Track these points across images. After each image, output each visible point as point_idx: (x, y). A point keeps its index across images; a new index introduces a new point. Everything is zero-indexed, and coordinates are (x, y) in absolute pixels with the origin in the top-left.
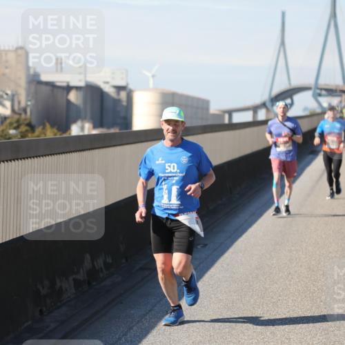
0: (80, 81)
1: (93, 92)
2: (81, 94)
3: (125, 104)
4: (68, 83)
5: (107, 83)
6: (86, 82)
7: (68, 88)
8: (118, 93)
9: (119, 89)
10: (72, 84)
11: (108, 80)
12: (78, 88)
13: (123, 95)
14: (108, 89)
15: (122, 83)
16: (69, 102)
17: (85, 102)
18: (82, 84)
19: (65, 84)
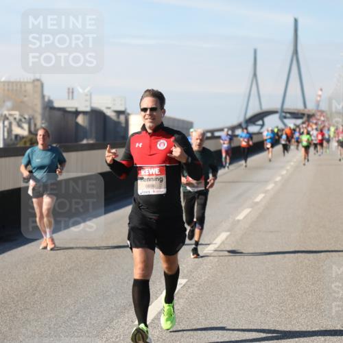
0: (87, 107)
1: (97, 116)
2: (87, 117)
3: (124, 125)
4: (77, 109)
5: (109, 108)
6: (92, 108)
7: (77, 113)
8: (118, 117)
9: (119, 113)
10: (80, 109)
11: (110, 106)
12: (84, 113)
13: (122, 118)
14: (109, 113)
15: (122, 109)
16: (77, 124)
17: (90, 124)
18: (88, 109)
19: (74, 110)
